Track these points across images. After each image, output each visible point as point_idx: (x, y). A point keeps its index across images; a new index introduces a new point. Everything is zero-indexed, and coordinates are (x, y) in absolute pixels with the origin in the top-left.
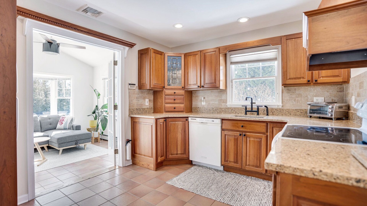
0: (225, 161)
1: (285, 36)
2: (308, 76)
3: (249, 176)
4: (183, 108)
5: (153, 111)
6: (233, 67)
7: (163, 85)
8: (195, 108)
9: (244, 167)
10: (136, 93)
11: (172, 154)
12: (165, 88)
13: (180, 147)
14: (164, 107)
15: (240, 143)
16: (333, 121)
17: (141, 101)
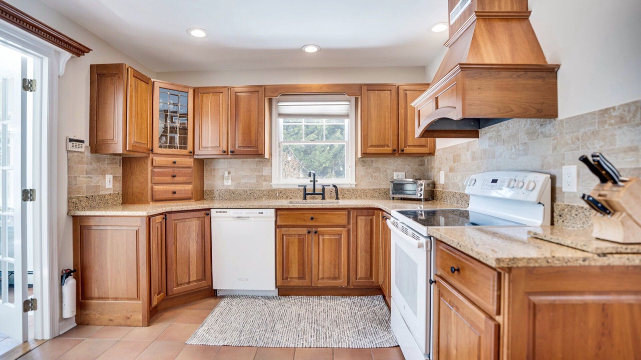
0: (283, 280)
1: (365, 85)
2: (393, 144)
3: (320, 295)
4: (190, 192)
5: (121, 201)
6: (281, 121)
7: (149, 147)
8: (210, 191)
9: (314, 283)
10: (85, 160)
11: (178, 285)
12: (154, 152)
13: (195, 268)
14: (150, 191)
15: (307, 245)
16: (423, 203)
17: (95, 180)
